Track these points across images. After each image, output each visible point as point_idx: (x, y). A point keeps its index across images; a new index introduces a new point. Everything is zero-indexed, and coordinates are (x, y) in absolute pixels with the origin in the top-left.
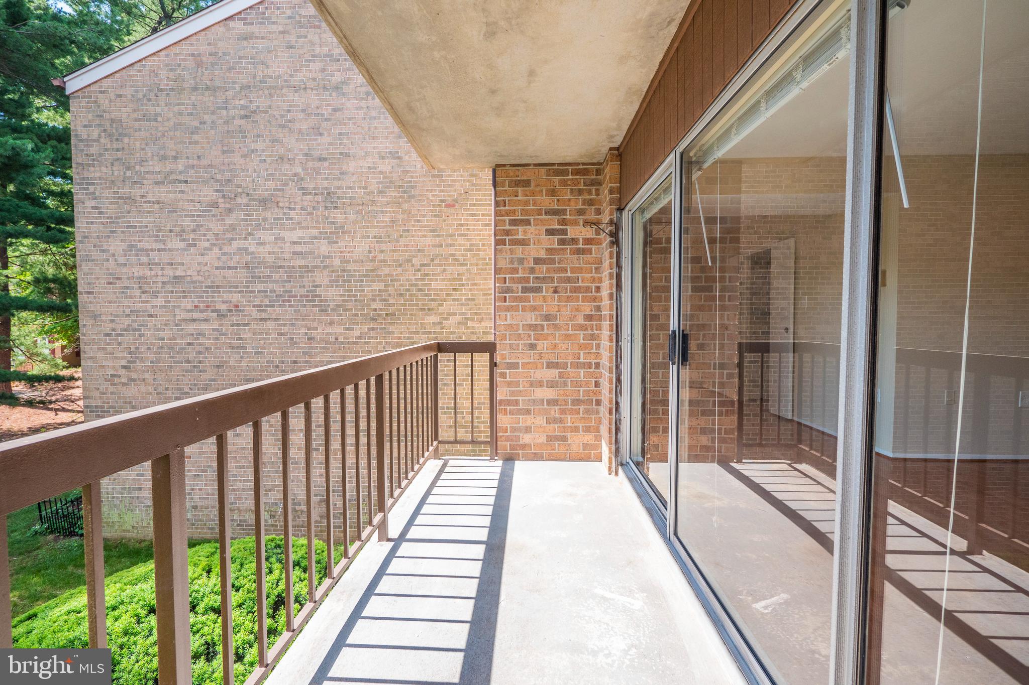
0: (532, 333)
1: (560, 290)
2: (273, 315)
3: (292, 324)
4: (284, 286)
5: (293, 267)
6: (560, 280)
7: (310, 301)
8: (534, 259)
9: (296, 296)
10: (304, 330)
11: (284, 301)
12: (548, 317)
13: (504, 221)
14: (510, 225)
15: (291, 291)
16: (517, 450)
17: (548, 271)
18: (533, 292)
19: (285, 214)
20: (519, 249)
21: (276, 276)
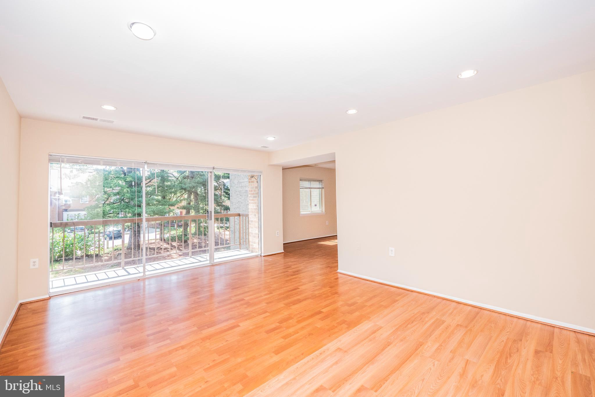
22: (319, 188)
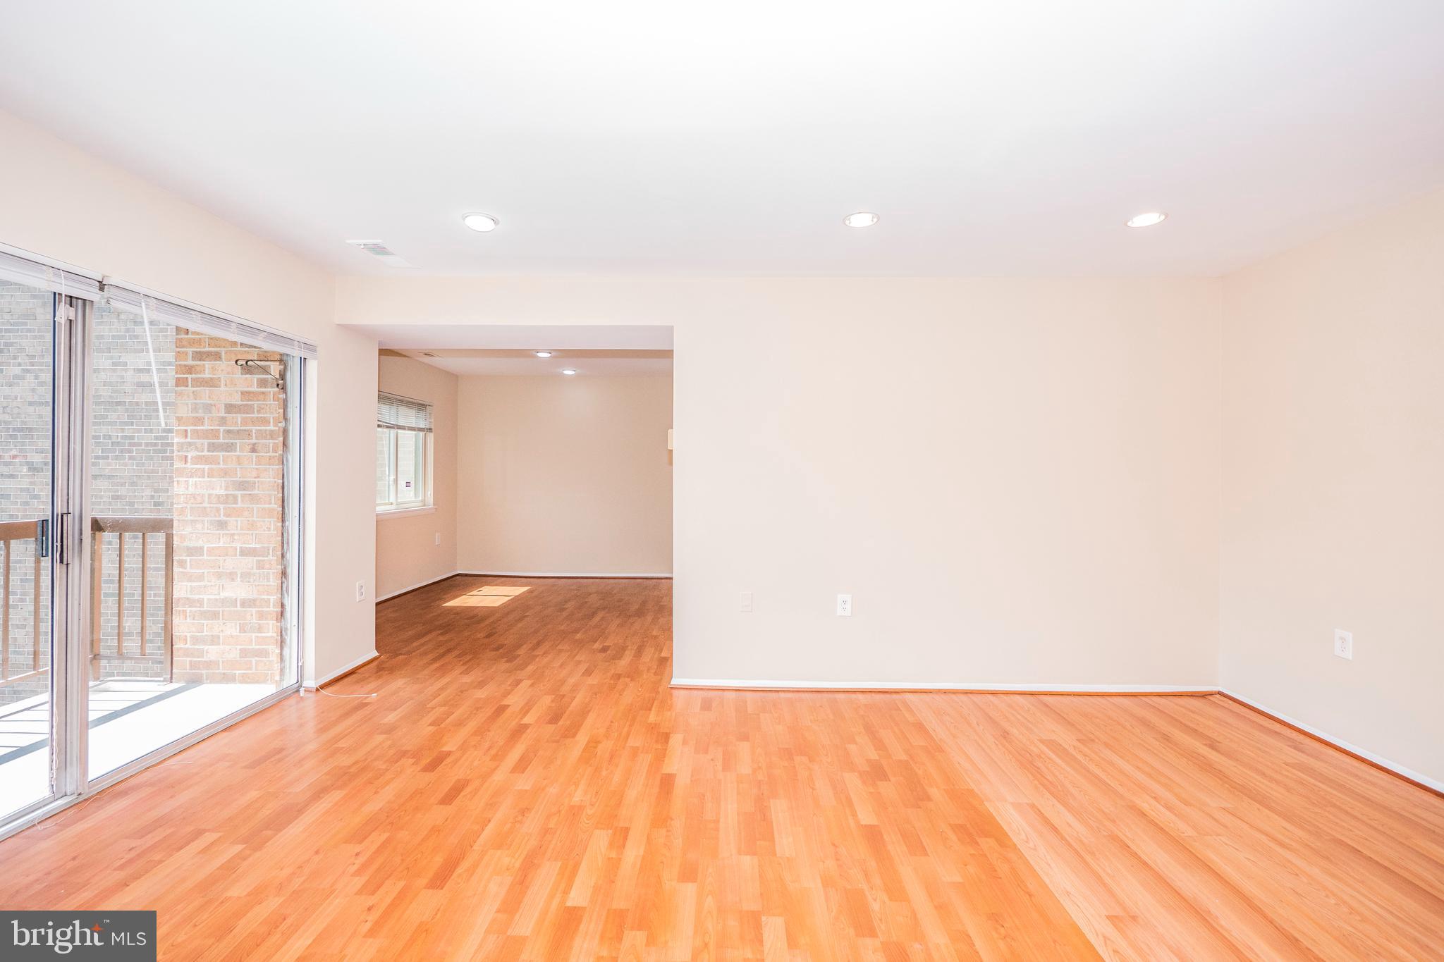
0: (222, 506)
1: (259, 448)
2: (107, 470)
3: (133, 484)
4: (123, 430)
5: (137, 404)
6: (261, 435)
7: (160, 451)
8: (226, 405)
9: (140, 445)
10: (148, 492)
11: (122, 451)
12: (243, 485)
13: (186, 354)
14: (194, 358)
15: (132, 438)
16: (199, 669)
17: (244, 422)
18: (223, 450)
19: (127, 330)
20: (206, 391)
21: (112, 416)
22: (421, 430)
